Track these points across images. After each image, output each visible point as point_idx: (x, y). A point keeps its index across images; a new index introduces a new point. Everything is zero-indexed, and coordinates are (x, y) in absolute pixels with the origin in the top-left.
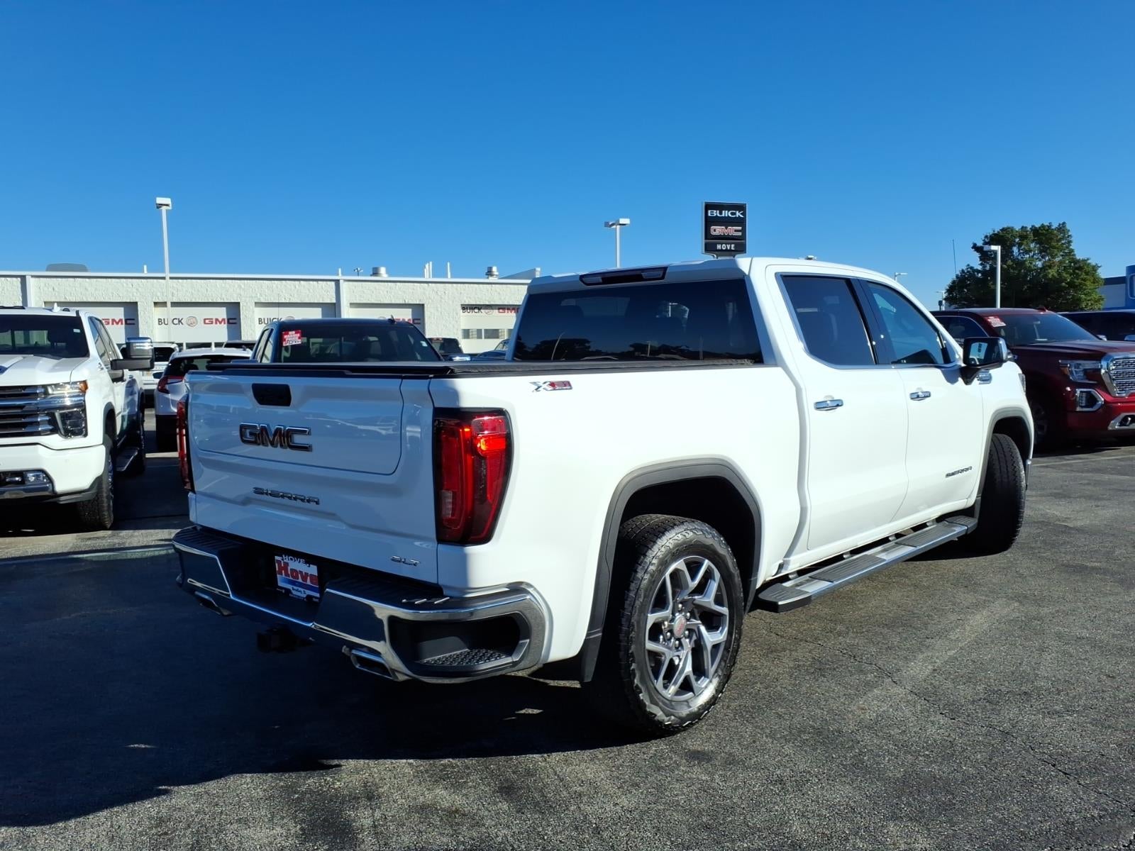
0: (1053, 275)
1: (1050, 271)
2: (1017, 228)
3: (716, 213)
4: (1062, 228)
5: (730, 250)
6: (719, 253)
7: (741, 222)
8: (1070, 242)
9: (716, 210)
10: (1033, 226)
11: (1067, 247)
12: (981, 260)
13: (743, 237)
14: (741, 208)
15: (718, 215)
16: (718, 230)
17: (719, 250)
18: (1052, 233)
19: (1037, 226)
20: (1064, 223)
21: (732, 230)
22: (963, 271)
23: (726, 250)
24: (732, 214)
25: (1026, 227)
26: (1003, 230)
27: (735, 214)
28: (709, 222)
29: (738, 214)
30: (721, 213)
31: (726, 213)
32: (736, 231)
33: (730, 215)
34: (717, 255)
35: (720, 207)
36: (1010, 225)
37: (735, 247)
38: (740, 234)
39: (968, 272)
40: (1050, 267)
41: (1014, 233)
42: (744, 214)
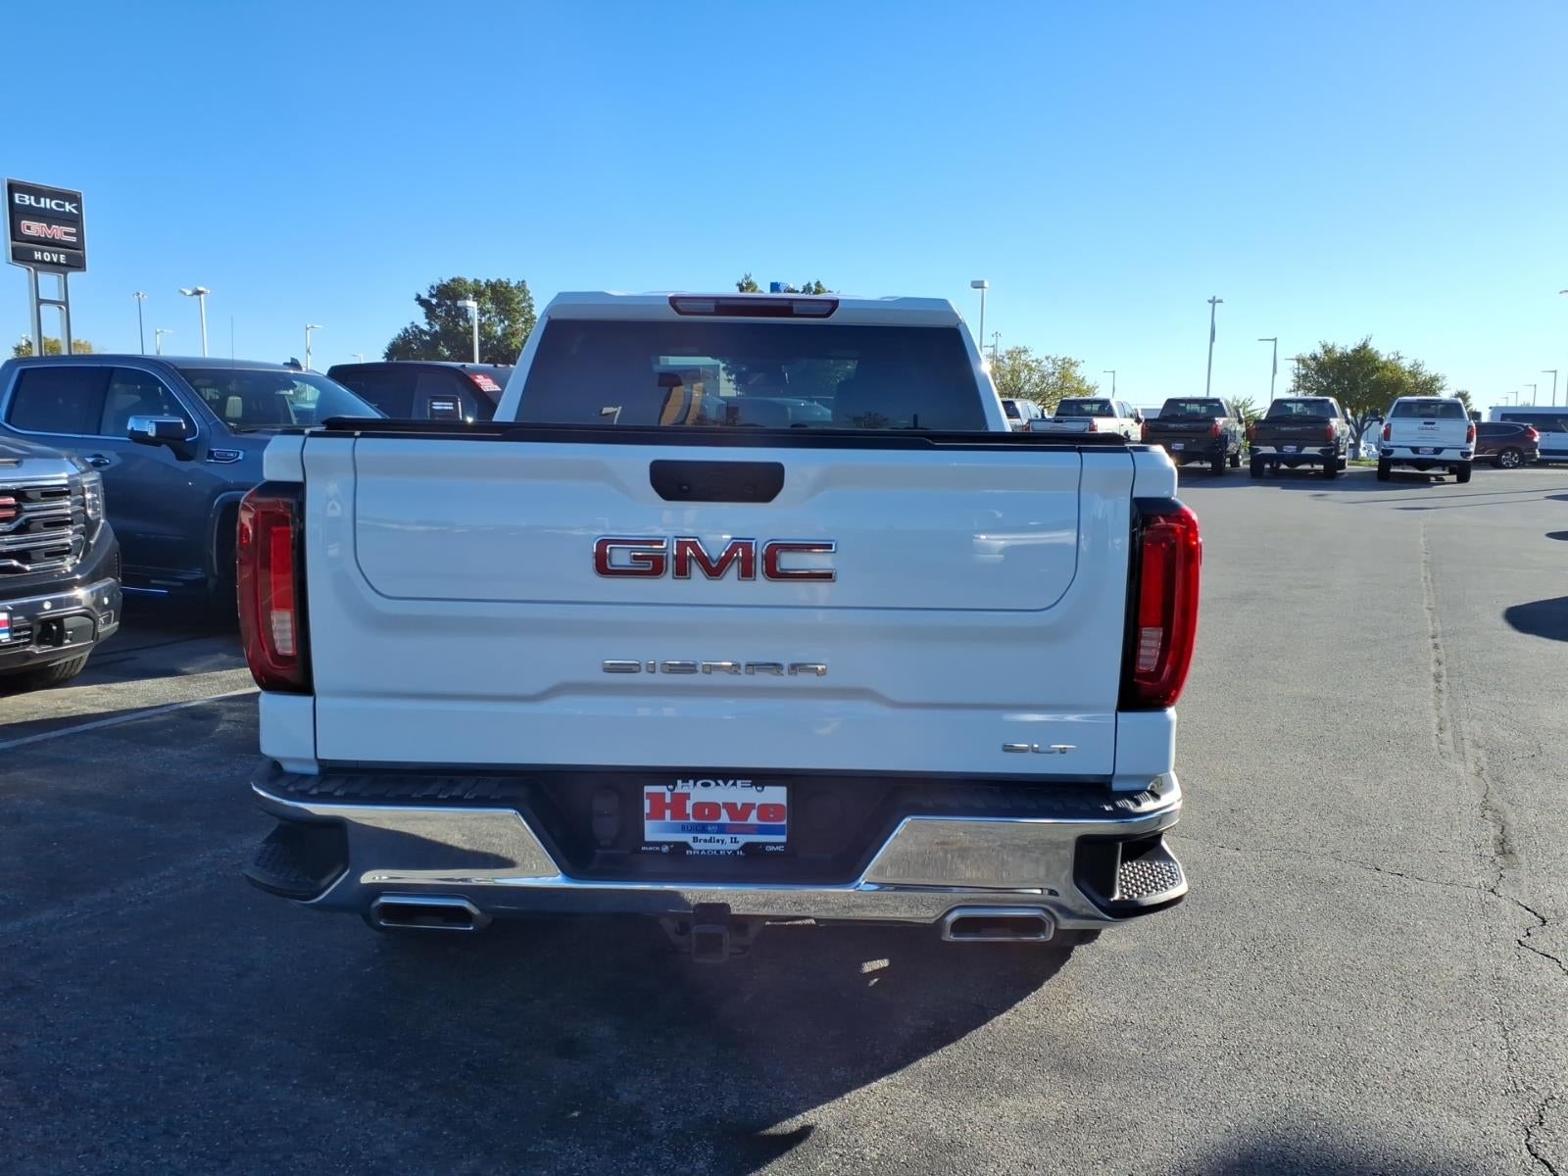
0: (516, 346)
1: (513, 340)
2: (470, 280)
3: (29, 200)
4: (521, 287)
5: (58, 264)
6: (38, 265)
7: (75, 220)
8: (531, 306)
9: (30, 195)
10: (488, 280)
11: (529, 312)
12: (427, 317)
13: (79, 245)
14: (74, 198)
15: (33, 204)
16: (34, 228)
17: (38, 261)
18: (511, 292)
19: (493, 280)
20: (523, 282)
21: (58, 232)
22: (406, 330)
23: (51, 263)
24: (57, 205)
25: (479, 281)
26: (453, 280)
27: (63, 206)
28: (17, 213)
29: (68, 207)
30: (38, 201)
31: (46, 203)
32: (66, 234)
33: (54, 207)
34: (34, 268)
35: (37, 192)
36: (462, 276)
37: (67, 259)
38: (74, 239)
39: (413, 332)
40: (513, 335)
41: (468, 287)
42: (79, 208)
